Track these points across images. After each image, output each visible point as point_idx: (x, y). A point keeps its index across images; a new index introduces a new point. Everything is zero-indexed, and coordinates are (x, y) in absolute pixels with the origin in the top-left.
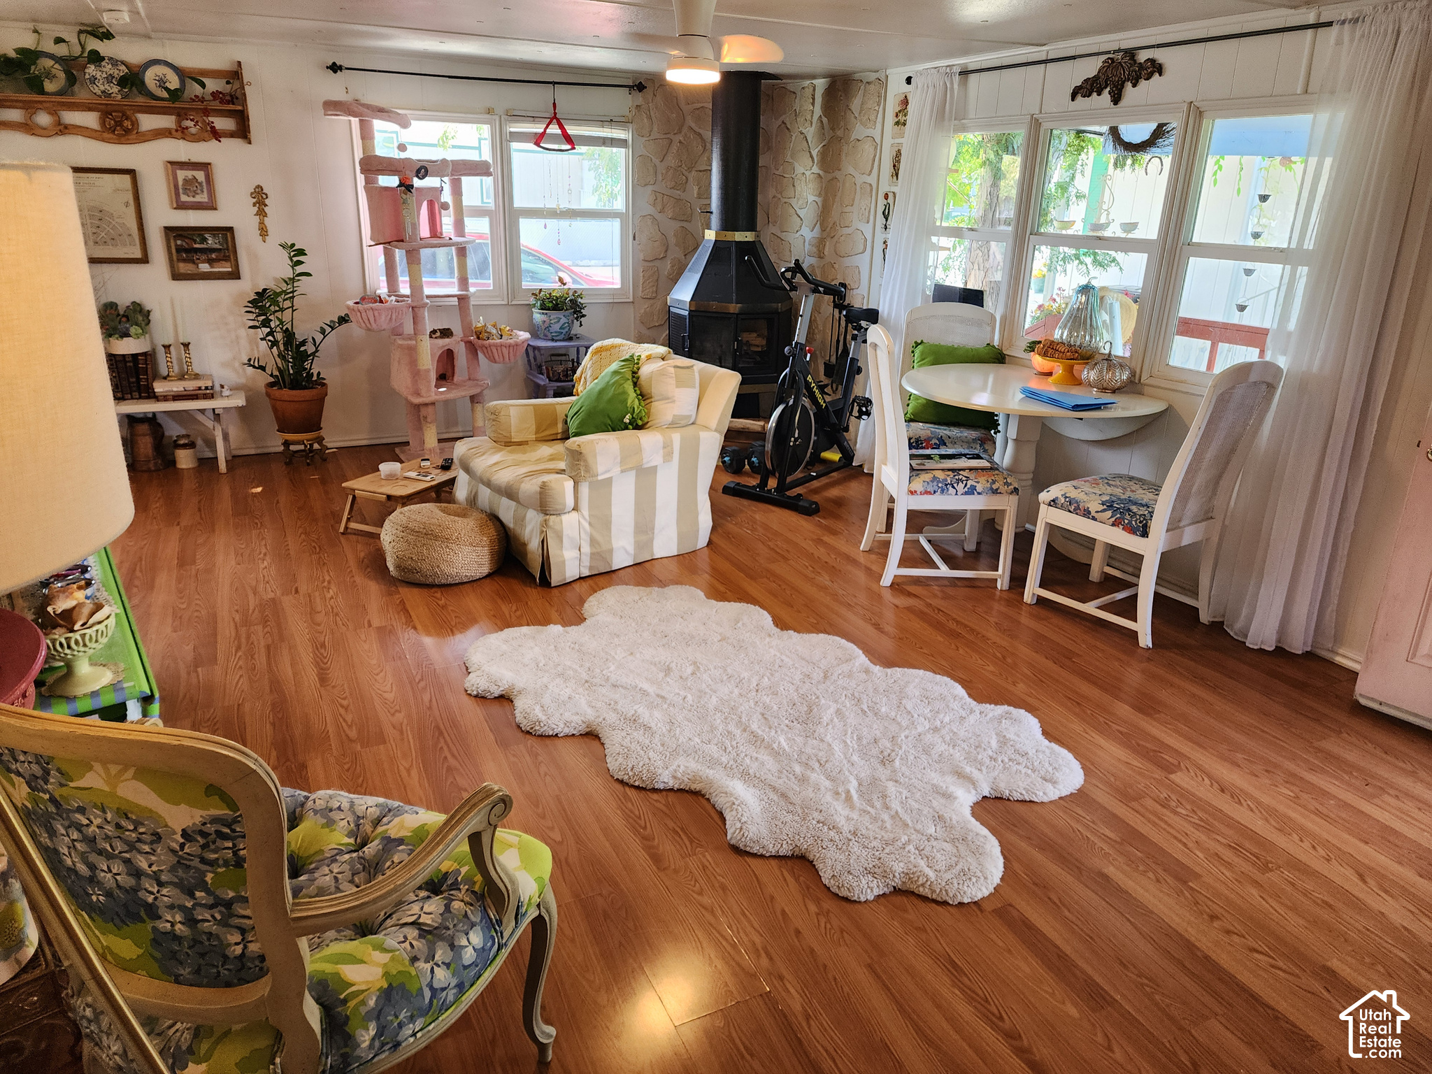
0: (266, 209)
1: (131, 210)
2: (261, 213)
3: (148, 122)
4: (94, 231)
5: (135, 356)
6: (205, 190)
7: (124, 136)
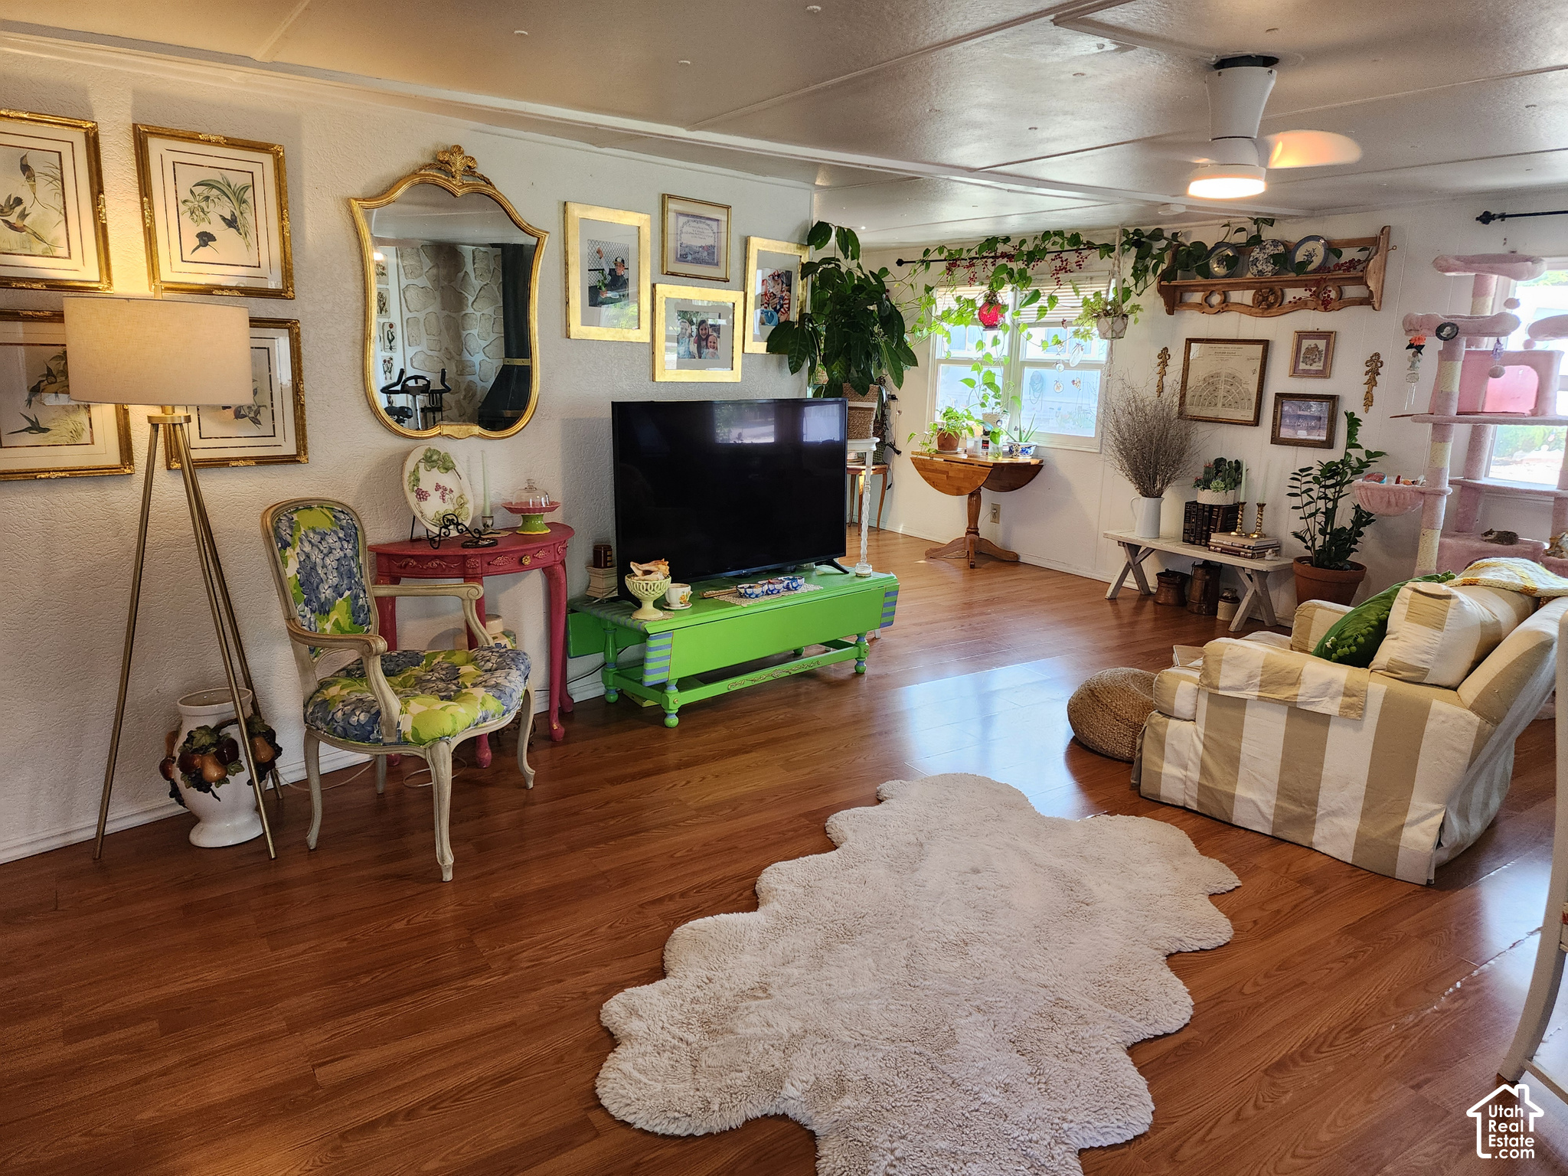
0: (1377, 378)
1: (1256, 377)
2: (1372, 382)
3: (1291, 294)
4: (1226, 394)
5: (1212, 507)
6: (1323, 358)
7: (1268, 309)
